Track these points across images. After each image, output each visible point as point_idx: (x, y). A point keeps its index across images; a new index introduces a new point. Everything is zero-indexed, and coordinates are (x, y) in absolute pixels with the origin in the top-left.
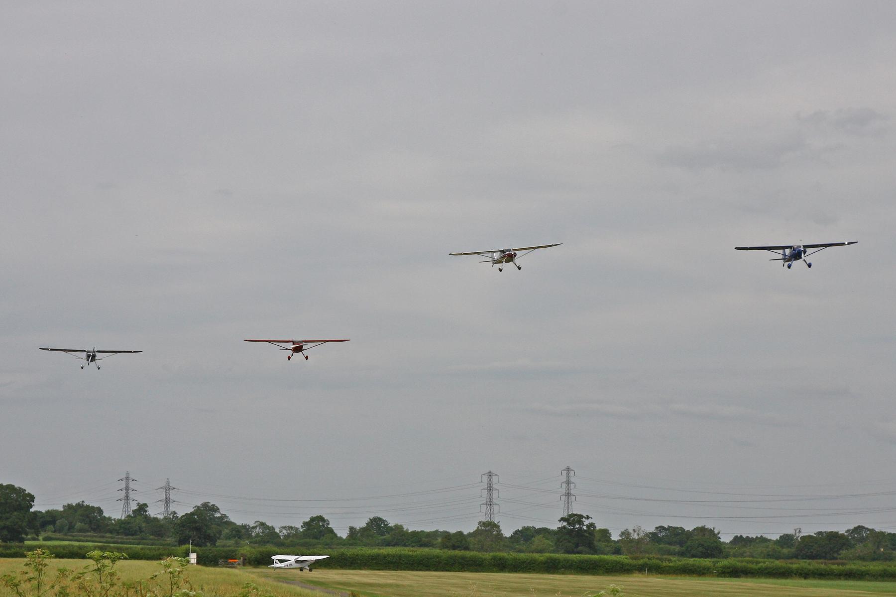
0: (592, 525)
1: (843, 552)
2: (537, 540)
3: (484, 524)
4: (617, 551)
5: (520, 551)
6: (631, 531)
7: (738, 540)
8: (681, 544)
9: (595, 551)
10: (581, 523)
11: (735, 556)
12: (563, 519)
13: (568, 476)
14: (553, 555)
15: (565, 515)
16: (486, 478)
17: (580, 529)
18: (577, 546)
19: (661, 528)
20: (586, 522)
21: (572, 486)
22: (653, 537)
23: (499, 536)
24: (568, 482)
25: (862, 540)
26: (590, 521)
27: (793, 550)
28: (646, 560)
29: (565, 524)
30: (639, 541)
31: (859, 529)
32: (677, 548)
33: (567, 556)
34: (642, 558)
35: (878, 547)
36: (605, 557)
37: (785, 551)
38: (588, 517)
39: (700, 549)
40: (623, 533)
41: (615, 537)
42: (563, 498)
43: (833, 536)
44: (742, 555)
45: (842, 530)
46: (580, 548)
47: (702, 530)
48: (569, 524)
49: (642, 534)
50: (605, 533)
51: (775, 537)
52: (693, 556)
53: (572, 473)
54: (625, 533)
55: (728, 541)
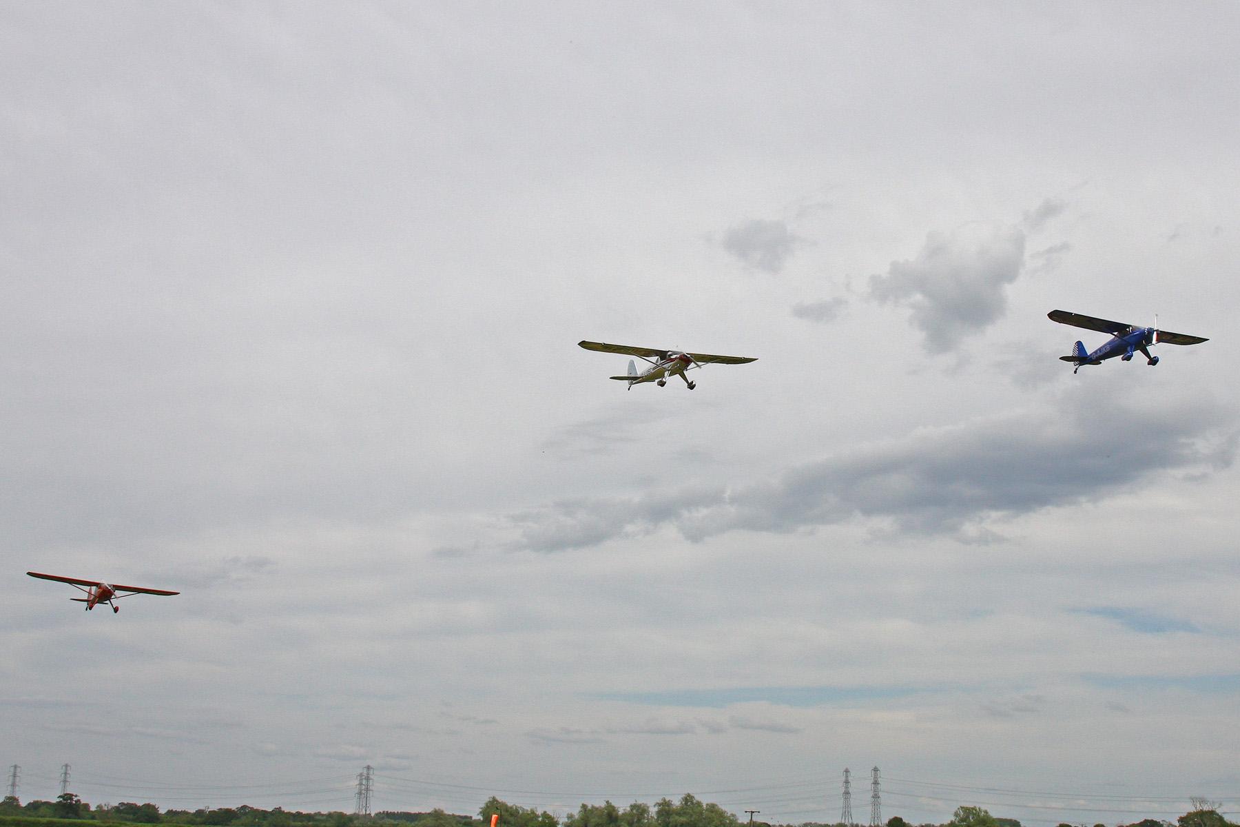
0: (79, 801)
1: (233, 821)
2: (43, 810)
3: (9, 798)
4: (93, 818)
5: (30, 816)
6: (103, 805)
7: (170, 812)
8: (135, 814)
9: (79, 818)
10: (72, 799)
11: (167, 822)
12: (60, 797)
13: (66, 769)
14: (51, 819)
15: (62, 794)
16: (12, 769)
17: (71, 803)
18: (68, 813)
19: (122, 804)
20: (75, 799)
21: (68, 776)
22: (117, 809)
23: (18, 806)
24: (66, 774)
25: (245, 814)
26: (78, 798)
27: (203, 819)
28: (111, 824)
29: (61, 799)
30: (108, 811)
31: (244, 807)
32: (131, 816)
33: (62, 820)
34: (109, 822)
35: (255, 819)
36: (84, 821)
37: (198, 820)
38: (76, 796)
39: (146, 817)
40: (98, 806)
41: (93, 808)
42: (62, 783)
43: (228, 811)
44: (171, 822)
45: (234, 807)
46: (70, 815)
47: (148, 806)
48: (64, 800)
49: (110, 808)
50: (87, 806)
51: (193, 811)
52: (141, 822)
53: (69, 768)
54: (99, 807)
55: (163, 813)
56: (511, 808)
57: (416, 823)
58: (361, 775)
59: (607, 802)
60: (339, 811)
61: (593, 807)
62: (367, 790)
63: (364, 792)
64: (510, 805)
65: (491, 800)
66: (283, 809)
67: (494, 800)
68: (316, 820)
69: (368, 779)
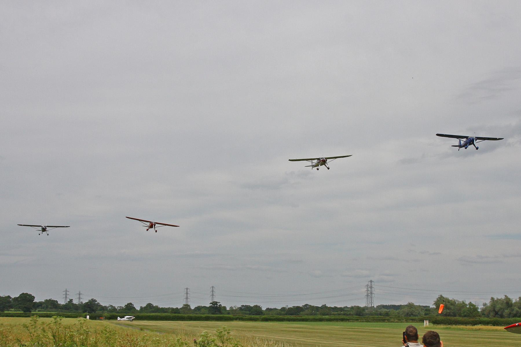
0: (220, 305)
1: (301, 313)
2: (203, 310)
3: (185, 305)
4: (229, 314)
5: (197, 314)
6: (233, 307)
7: (268, 309)
8: (249, 311)
9: (221, 314)
10: (217, 304)
11: (267, 314)
12: (211, 303)
13: (213, 289)
14: (208, 315)
15: (212, 302)
17: (217, 307)
18: (216, 312)
19: (243, 306)
20: (219, 304)
21: (214, 292)
22: (240, 309)
23: (190, 309)
25: (307, 308)
26: (220, 304)
27: (285, 312)
29: (212, 305)
30: (236, 310)
31: (306, 305)
32: (248, 312)
33: (213, 315)
34: (237, 316)
35: (312, 311)
36: (225, 315)
37: (283, 312)
38: (219, 303)
39: (256, 312)
40: (230, 308)
41: (228, 309)
42: (211, 296)
43: (298, 308)
44: (269, 314)
45: (301, 305)
46: (216, 313)
47: (256, 306)
48: (213, 305)
49: (237, 308)
50: (225, 308)
51: (280, 308)
52: (253, 315)
54: (231, 308)
55: (264, 310)
56: (451, 301)
57: (399, 310)
58: (367, 286)
59: (506, 296)
60: (357, 305)
61: (497, 299)
62: (371, 293)
63: (370, 295)
64: (450, 299)
65: (440, 296)
66: (327, 305)
67: (441, 296)
68: (346, 311)
69: (371, 287)
